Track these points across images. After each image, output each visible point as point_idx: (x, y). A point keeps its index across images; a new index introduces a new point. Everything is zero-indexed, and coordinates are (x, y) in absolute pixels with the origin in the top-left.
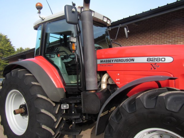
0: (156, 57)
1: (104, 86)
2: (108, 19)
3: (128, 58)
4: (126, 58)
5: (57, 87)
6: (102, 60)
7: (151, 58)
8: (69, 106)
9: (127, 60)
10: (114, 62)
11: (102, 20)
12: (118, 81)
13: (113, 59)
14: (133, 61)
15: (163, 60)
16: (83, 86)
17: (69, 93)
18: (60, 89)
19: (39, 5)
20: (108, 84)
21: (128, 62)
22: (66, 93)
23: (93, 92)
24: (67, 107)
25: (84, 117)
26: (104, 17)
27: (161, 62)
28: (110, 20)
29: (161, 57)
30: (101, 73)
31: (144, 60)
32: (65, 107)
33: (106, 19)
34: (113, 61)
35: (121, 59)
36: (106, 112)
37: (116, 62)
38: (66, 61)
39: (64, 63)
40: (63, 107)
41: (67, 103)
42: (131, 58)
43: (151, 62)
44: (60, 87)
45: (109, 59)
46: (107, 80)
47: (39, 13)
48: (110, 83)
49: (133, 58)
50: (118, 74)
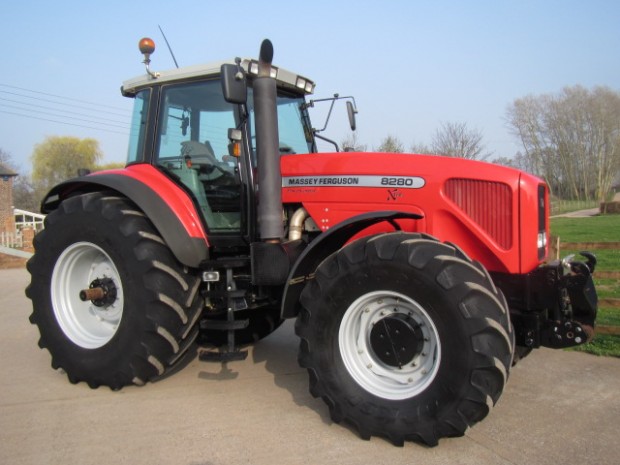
0: (397, 178)
1: (295, 235)
2: (308, 81)
3: (347, 177)
4: (343, 177)
5: (190, 235)
6: (292, 178)
7: (389, 177)
8: (220, 274)
9: (345, 181)
10: (317, 184)
11: (294, 84)
12: (325, 224)
13: (316, 177)
14: (357, 183)
15: (409, 182)
16: (251, 234)
17: (217, 249)
18: (198, 239)
19: (146, 43)
20: (304, 232)
21: (347, 185)
22: (211, 249)
23: (274, 242)
24: (215, 278)
25: (254, 296)
26: (299, 77)
27: (405, 186)
28: (311, 82)
29: (405, 178)
30: (290, 208)
31: (374, 181)
32: (211, 277)
33: (304, 82)
34: (315, 181)
35: (332, 177)
36: (301, 279)
37: (322, 184)
38: (205, 177)
39: (204, 182)
40: (208, 278)
41: (215, 270)
42: (352, 177)
43: (388, 186)
44: (197, 236)
45: (309, 178)
46: (303, 223)
47: (147, 61)
48: (309, 228)
49: (356, 177)
50: (327, 210)
